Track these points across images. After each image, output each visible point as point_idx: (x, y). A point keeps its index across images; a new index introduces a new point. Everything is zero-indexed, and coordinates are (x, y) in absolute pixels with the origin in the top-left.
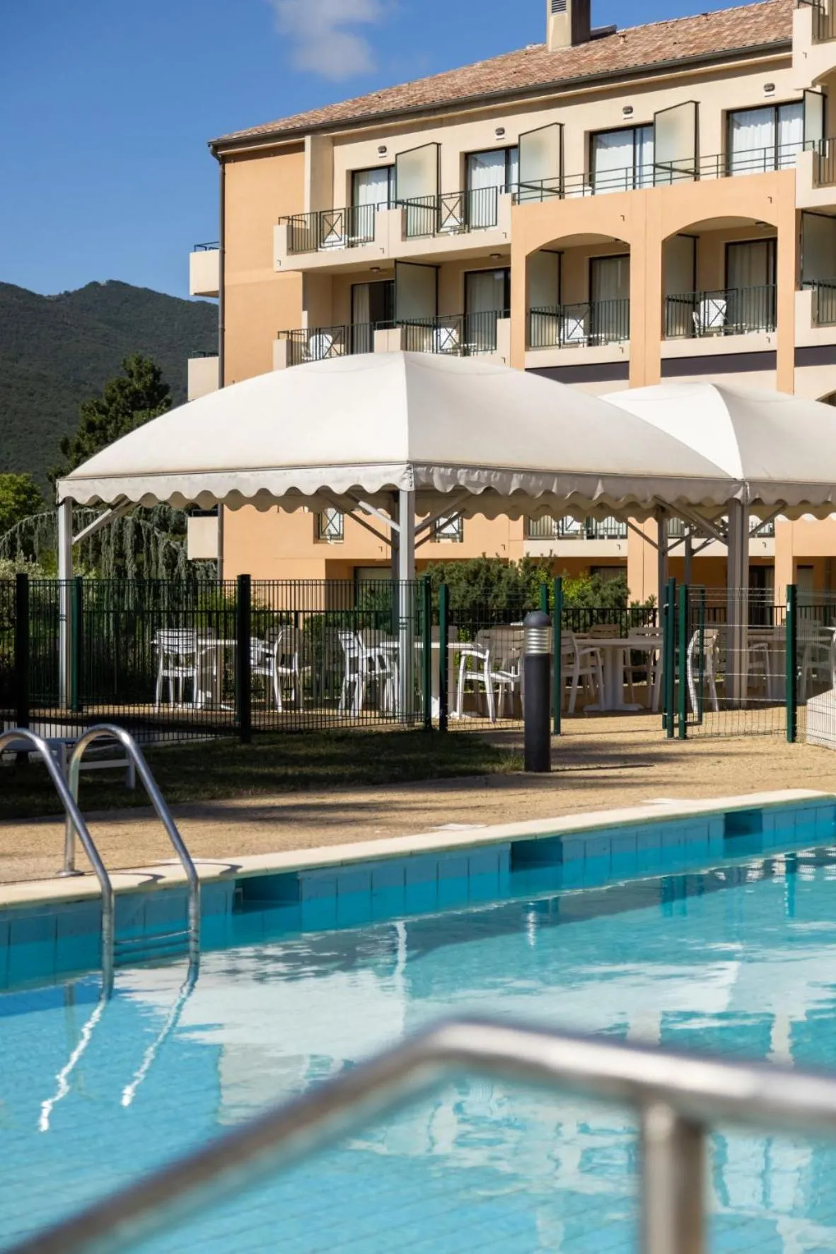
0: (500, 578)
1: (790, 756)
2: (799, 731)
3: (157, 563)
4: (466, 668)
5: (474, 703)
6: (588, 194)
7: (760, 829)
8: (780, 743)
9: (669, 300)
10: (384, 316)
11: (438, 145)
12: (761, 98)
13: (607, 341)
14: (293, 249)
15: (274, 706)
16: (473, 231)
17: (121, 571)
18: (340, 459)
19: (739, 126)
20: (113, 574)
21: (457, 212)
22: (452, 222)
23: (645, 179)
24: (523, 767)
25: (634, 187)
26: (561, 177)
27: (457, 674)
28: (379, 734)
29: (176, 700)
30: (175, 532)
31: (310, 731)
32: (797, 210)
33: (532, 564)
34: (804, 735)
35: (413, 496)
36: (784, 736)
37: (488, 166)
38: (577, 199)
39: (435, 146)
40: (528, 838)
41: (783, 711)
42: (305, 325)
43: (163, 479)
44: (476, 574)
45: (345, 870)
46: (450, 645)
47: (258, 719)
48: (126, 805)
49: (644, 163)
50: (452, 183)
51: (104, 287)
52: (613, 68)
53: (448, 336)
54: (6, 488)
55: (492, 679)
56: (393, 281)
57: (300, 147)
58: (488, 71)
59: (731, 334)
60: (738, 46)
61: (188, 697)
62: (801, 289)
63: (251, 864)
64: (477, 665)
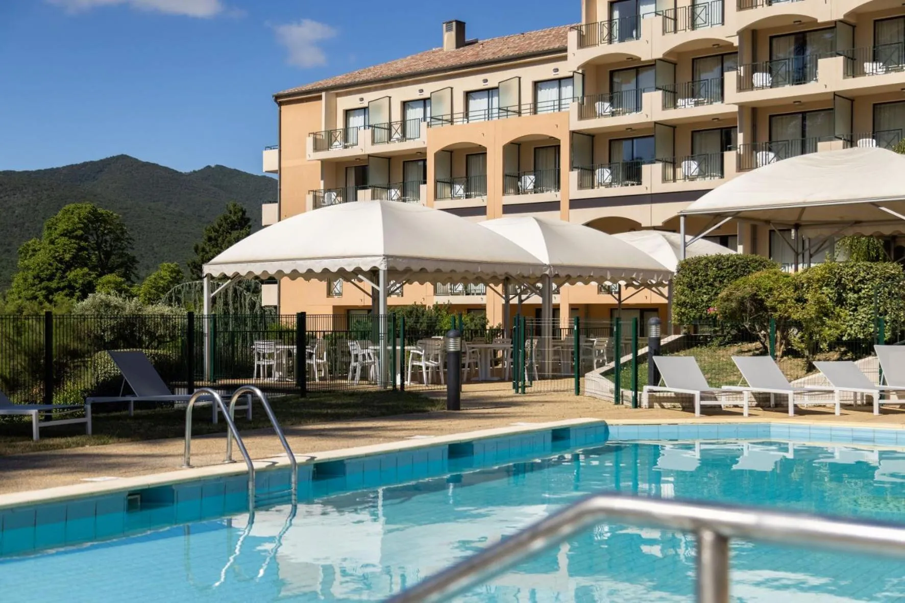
0: (423, 315)
1: (578, 402)
2: (581, 389)
3: (245, 307)
4: (413, 359)
5: (417, 377)
6: (465, 123)
7: (569, 438)
8: (572, 396)
9: (506, 175)
10: (362, 183)
11: (390, 97)
12: (552, 75)
13: (475, 196)
14: (316, 149)
15: (314, 379)
16: (407, 141)
17: (226, 313)
18: (349, 254)
19: (541, 89)
20: (222, 313)
21: (399, 131)
22: (397, 136)
23: (494, 115)
24: (446, 408)
25: (489, 120)
26: (452, 114)
27: (408, 362)
28: (370, 392)
29: (264, 377)
30: (253, 292)
31: (334, 391)
32: (570, 131)
33: (439, 307)
34: (584, 391)
35: (386, 272)
36: (573, 392)
37: (415, 108)
38: (460, 125)
39: (388, 98)
40: (457, 442)
41: (573, 380)
42: (322, 187)
43: (258, 264)
44: (411, 312)
45: (367, 459)
46: (406, 348)
47: (309, 385)
48: (249, 428)
49: (494, 107)
50: (397, 116)
51: (213, 168)
52: (477, 60)
53: (395, 193)
54: (166, 270)
55: (426, 364)
56: (367, 166)
57: (320, 98)
58: (414, 60)
59: (538, 193)
60: (540, 49)
61: (270, 375)
62: (572, 170)
63: (321, 456)
64: (418, 357)
